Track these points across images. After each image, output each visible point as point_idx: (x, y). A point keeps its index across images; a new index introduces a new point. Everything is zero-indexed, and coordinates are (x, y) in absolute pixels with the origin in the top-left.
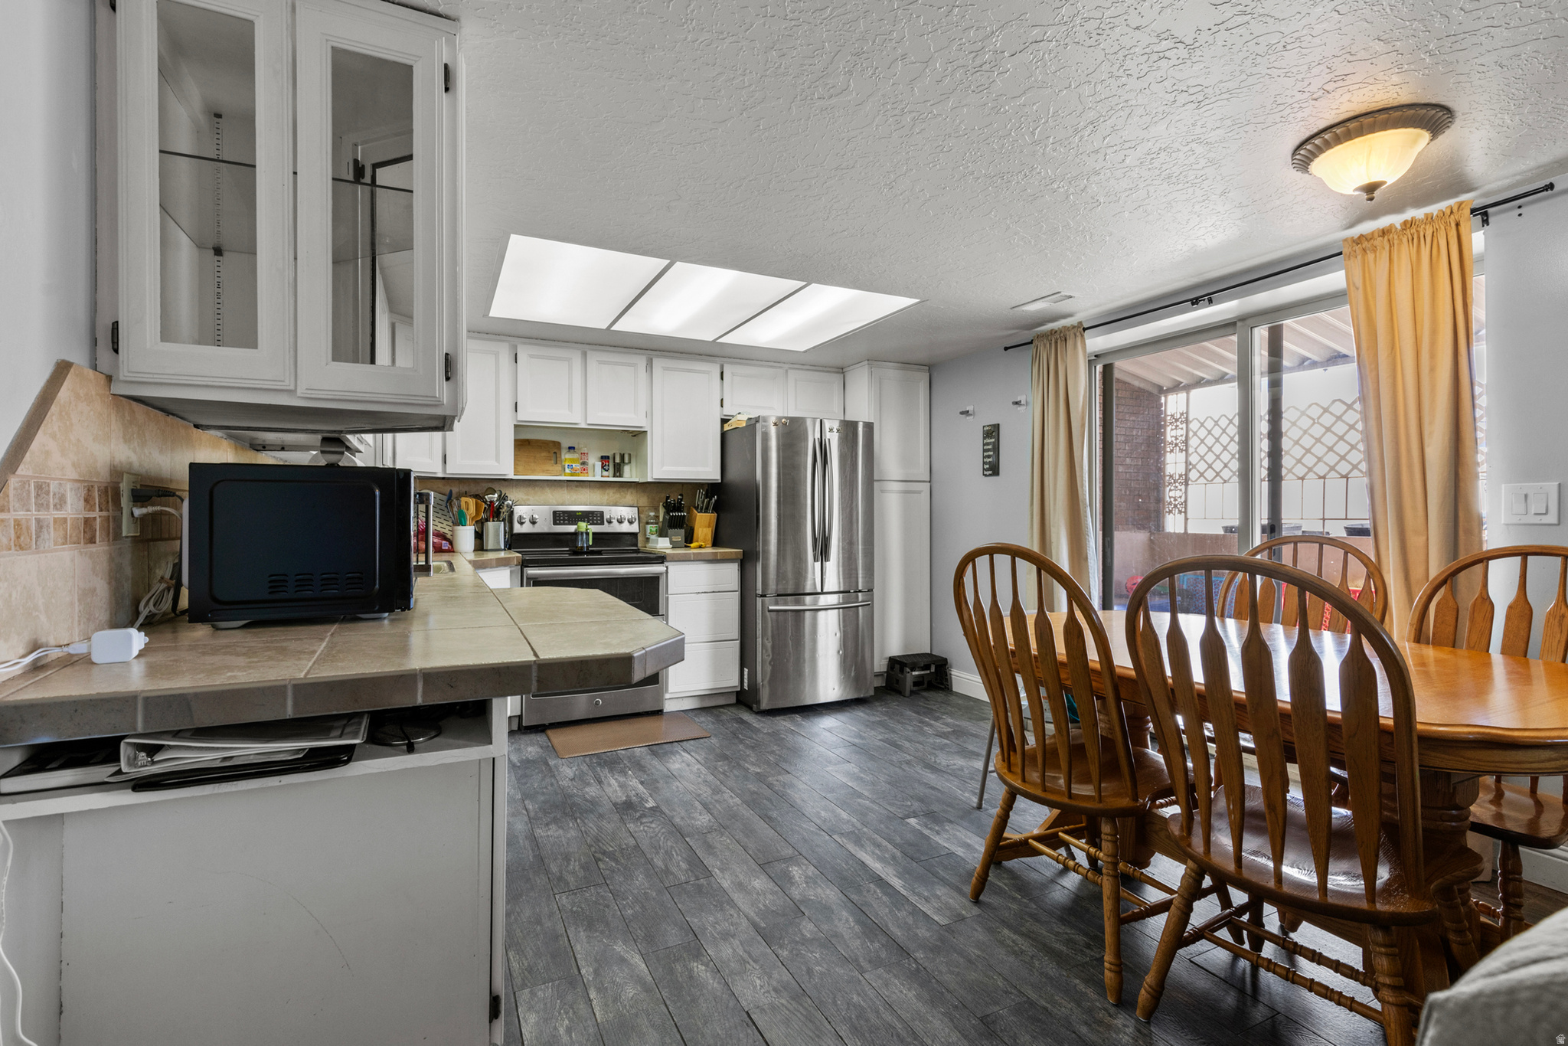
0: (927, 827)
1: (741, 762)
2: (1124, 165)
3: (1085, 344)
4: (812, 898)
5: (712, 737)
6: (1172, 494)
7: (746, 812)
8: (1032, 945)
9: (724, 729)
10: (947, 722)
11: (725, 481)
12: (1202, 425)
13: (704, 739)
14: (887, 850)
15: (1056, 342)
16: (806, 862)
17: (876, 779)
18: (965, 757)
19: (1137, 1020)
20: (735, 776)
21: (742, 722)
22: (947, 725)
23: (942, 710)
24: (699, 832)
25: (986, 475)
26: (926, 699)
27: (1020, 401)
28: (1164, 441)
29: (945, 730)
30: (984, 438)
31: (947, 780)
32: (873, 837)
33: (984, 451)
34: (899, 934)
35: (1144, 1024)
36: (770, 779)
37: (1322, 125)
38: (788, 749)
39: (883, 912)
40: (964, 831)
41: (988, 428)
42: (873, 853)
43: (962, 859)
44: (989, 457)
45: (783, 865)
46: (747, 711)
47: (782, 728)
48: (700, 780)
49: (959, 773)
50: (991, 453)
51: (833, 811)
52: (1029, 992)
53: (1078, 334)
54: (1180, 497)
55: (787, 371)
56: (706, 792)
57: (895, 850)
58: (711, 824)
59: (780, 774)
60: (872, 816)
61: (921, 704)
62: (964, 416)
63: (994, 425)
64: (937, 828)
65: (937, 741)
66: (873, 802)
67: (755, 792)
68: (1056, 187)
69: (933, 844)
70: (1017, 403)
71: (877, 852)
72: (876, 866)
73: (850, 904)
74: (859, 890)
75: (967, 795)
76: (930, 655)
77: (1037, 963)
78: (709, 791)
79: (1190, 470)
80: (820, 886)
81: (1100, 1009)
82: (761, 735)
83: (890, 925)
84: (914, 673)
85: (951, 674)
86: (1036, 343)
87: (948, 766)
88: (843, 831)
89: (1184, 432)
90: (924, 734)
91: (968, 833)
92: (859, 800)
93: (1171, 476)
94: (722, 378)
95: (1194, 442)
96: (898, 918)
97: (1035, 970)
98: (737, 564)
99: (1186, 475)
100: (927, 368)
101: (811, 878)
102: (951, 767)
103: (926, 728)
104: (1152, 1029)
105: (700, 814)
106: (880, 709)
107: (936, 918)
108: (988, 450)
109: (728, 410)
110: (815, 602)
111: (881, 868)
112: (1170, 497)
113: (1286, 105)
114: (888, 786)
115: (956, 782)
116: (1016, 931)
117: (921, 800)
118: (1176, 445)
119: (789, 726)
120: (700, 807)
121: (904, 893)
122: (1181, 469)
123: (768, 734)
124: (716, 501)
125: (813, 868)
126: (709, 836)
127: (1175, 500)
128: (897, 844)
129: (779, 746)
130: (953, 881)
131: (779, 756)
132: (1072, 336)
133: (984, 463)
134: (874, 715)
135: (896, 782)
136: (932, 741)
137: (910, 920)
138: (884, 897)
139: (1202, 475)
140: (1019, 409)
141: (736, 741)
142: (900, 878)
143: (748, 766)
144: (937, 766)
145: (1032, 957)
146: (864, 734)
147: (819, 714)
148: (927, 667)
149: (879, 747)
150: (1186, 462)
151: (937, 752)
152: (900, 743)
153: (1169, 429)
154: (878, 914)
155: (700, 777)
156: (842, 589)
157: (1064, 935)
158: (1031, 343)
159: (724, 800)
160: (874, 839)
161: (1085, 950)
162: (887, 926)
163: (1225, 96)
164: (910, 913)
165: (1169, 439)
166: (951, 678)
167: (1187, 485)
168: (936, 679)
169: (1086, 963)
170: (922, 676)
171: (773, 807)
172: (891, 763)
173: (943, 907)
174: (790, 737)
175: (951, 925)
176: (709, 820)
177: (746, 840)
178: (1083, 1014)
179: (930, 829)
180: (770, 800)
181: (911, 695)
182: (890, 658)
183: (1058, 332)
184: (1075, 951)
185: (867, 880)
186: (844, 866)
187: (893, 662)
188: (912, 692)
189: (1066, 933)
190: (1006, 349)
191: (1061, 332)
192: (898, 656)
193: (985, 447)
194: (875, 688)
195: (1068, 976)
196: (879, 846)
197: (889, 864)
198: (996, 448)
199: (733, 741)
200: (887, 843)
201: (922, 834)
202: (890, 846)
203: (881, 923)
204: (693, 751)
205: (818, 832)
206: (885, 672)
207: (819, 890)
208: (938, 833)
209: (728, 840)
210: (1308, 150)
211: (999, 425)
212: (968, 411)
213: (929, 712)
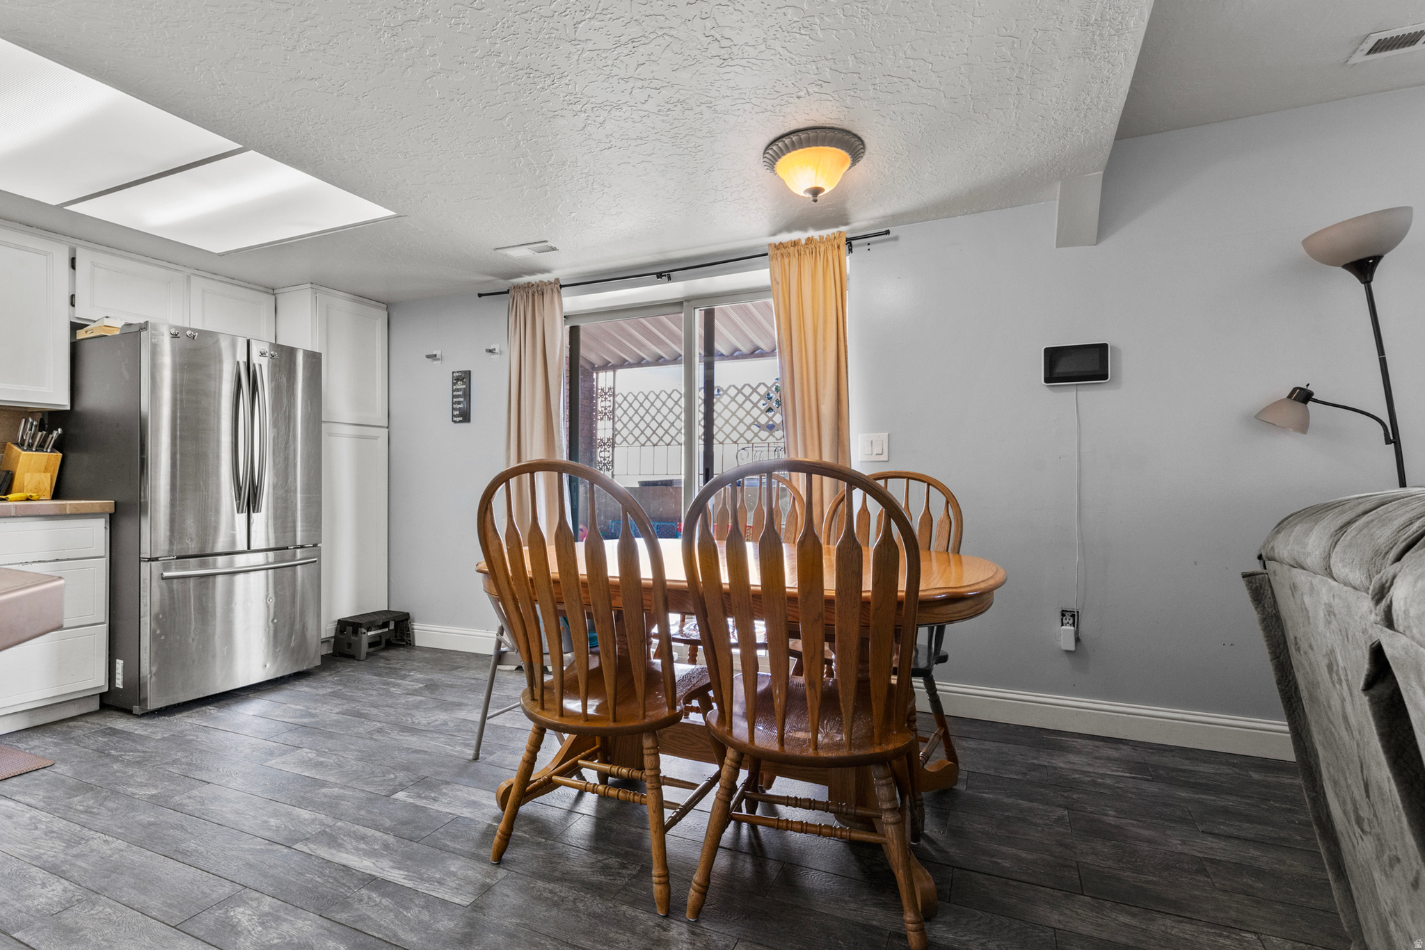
0: (420, 797)
1: (120, 788)
2: (645, 107)
3: (561, 300)
4: (276, 941)
5: (57, 765)
6: (602, 454)
7: (138, 857)
8: (571, 888)
9: (81, 749)
10: (415, 678)
11: (77, 408)
12: (625, 399)
13: (41, 771)
14: (375, 840)
15: (533, 295)
16: (257, 895)
17: (341, 759)
18: (446, 710)
19: (688, 922)
20: (110, 810)
21: (113, 732)
22: (417, 681)
23: (408, 667)
24: (44, 915)
25: (455, 422)
26: (387, 659)
27: (495, 349)
28: (596, 410)
29: (416, 687)
30: (454, 384)
31: (432, 739)
32: (352, 829)
33: (454, 397)
34: (415, 939)
35: (695, 923)
36: (177, 798)
37: (794, 126)
38: (201, 751)
39: (387, 920)
40: (465, 789)
41: (458, 374)
42: (357, 849)
43: (471, 820)
44: (459, 403)
45: (219, 913)
46: (121, 717)
47: (187, 727)
48: (37, 833)
49: (444, 728)
50: (462, 399)
51: (289, 814)
52: (583, 942)
53: (555, 290)
54: (609, 457)
55: (189, 277)
56: (52, 850)
57: (386, 837)
58: (70, 895)
59: (192, 788)
60: (345, 805)
61: (381, 665)
62: (430, 360)
63: (465, 372)
64: (433, 795)
65: (410, 700)
66: (344, 787)
67: (150, 824)
68: (578, 109)
69: (432, 814)
70: (491, 351)
71: (362, 846)
72: (365, 865)
73: (336, 929)
74: (345, 904)
75: (458, 749)
76: (388, 612)
77: (580, 905)
78: (59, 845)
79: (616, 435)
80: (286, 920)
81: (654, 927)
82: (152, 744)
83: (401, 933)
84: (369, 633)
85: (413, 629)
86: (512, 293)
87: (429, 723)
88: (308, 836)
89: (611, 404)
90: (392, 696)
91: (471, 789)
92: (323, 790)
93: (601, 440)
94: (73, 266)
95: (619, 412)
96: (410, 919)
97: (581, 915)
98: (103, 520)
99: (613, 439)
100: (385, 306)
101: (268, 914)
102: (432, 724)
103: (392, 689)
104: (702, 925)
105: (44, 885)
106: (330, 679)
107: (457, 900)
108: (458, 396)
109: (82, 312)
110: (231, 564)
111: (372, 865)
112: (601, 457)
113: (780, 94)
114: (361, 764)
115: (443, 738)
116: (550, 879)
117: (406, 768)
118: (606, 414)
119: (198, 722)
120: (40, 875)
121: (409, 884)
122: (609, 434)
123: (164, 739)
124: (60, 436)
125: (269, 899)
126: (66, 914)
127: (605, 460)
128: (387, 829)
129: (185, 750)
130: (466, 849)
131: (187, 764)
132: (549, 291)
133: (453, 409)
134: (323, 687)
135: (370, 755)
136: (403, 701)
137: (425, 916)
138: (384, 901)
139: (625, 439)
140: (492, 357)
141: (107, 760)
142: (399, 869)
143: (135, 791)
144: (416, 727)
145: (574, 902)
146: (314, 711)
147: (244, 699)
148: (385, 625)
149: (338, 721)
150: (613, 429)
151: (412, 712)
152: (365, 712)
153: (599, 400)
154: (380, 926)
155: (36, 828)
156: (272, 546)
157: (599, 864)
158: (507, 292)
159: (92, 851)
160: (354, 832)
161: (621, 871)
162: (395, 935)
163: (744, 62)
164: (423, 908)
165: (600, 409)
166: (413, 632)
167: (613, 447)
168: (396, 636)
169: (627, 884)
170: (380, 635)
171: (188, 836)
172: (358, 736)
173: (462, 884)
174: (202, 736)
175: (477, 902)
176: (65, 890)
177: (143, 898)
178: (641, 940)
179: (425, 798)
180: (182, 828)
181: (367, 658)
182: (339, 621)
183: (535, 286)
184: (613, 876)
185: (356, 887)
186: (318, 879)
187: (343, 625)
188: (368, 654)
189: (599, 861)
190: (480, 295)
191: (538, 286)
192: (349, 618)
193: (454, 393)
194: (322, 656)
195: (615, 906)
196: (363, 838)
197: (382, 856)
198: (467, 395)
199: (101, 762)
200: (373, 831)
201: (416, 806)
202: (378, 834)
203: (386, 935)
204: (19, 793)
205: (270, 847)
206: (331, 637)
207: (285, 927)
208: (435, 800)
209: (108, 910)
210: (779, 147)
211: (470, 371)
212: (436, 355)
213: (393, 672)
